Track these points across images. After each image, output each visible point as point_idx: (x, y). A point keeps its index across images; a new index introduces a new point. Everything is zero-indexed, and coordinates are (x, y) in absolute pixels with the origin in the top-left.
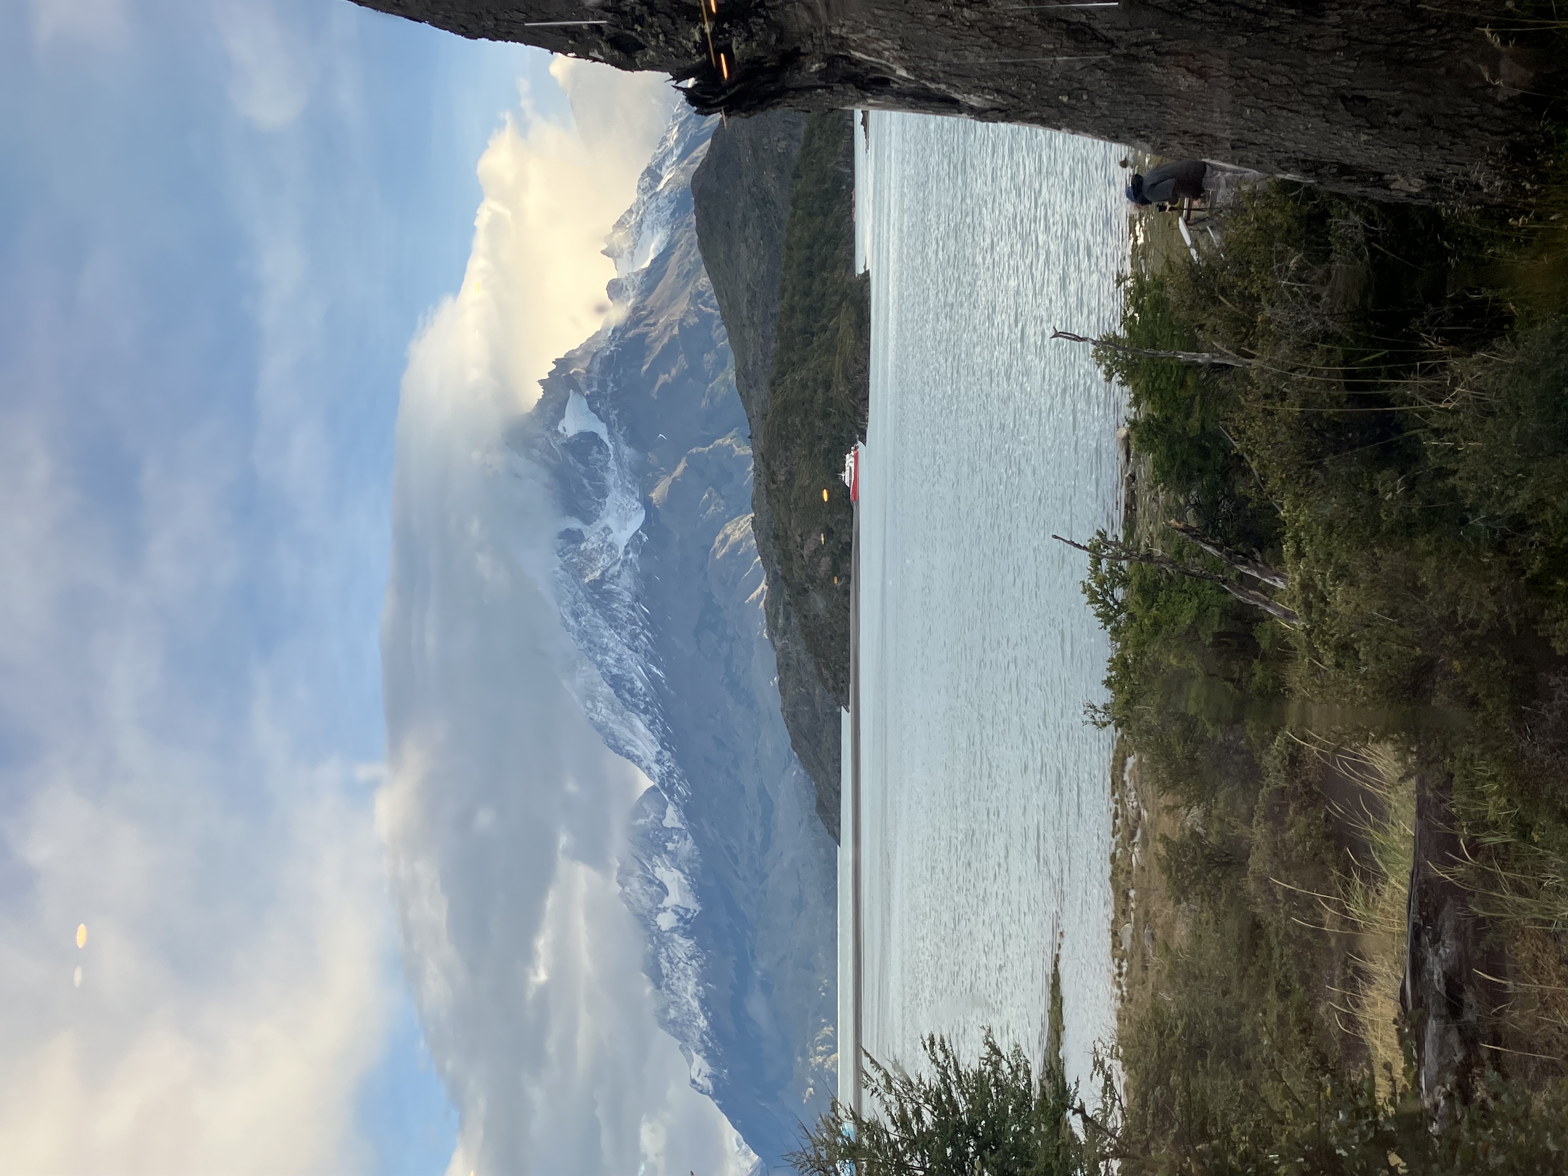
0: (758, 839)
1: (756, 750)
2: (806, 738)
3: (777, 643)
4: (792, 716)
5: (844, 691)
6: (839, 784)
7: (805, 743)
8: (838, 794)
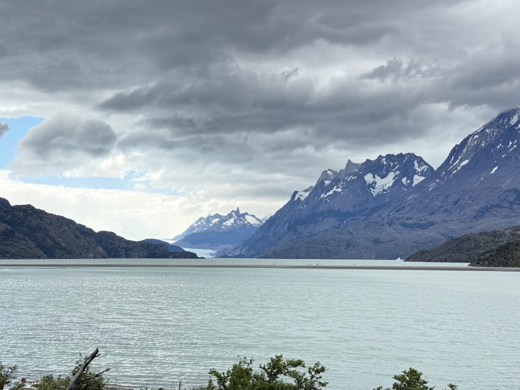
0: (408, 222)
1: (452, 221)
2: (457, 245)
3: (507, 231)
4: (468, 238)
5: (478, 264)
6: (434, 261)
7: (455, 245)
8: (429, 261)
